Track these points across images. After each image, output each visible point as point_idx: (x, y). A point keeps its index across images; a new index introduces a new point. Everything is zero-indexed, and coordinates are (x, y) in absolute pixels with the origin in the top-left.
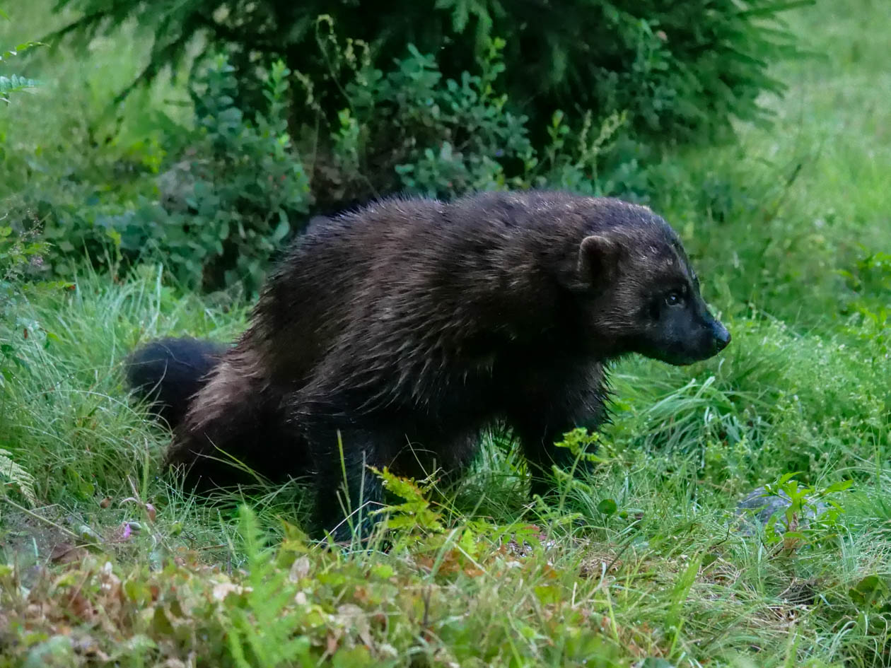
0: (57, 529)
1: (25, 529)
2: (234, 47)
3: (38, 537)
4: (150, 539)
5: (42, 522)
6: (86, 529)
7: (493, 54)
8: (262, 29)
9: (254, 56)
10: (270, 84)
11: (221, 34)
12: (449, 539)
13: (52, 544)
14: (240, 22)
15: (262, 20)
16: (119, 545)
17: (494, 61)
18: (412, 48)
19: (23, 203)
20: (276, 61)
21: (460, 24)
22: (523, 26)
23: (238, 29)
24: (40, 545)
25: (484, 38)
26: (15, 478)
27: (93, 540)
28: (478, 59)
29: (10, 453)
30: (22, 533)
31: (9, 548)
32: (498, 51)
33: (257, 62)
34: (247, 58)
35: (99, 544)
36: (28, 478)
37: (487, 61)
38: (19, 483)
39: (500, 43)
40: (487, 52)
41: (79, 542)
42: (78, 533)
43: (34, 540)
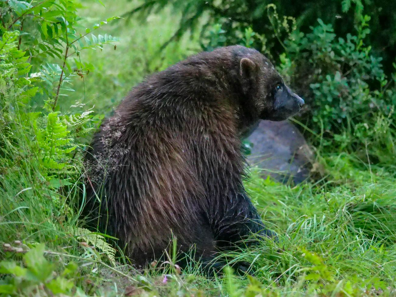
0: (127, 278)
1: (110, 278)
2: (224, 20)
3: (117, 282)
4: (177, 284)
5: (119, 274)
6: (143, 278)
7: (364, 24)
8: (239, 10)
9: (235, 25)
10: (244, 40)
11: (218, 13)
12: (338, 285)
13: (124, 286)
14: (228, 6)
15: (239, 6)
16: (160, 287)
17: (364, 28)
18: (320, 21)
19: (110, 103)
20: (247, 27)
21: (346, 8)
22: (380, 9)
23: (226, 11)
24: (119, 287)
25: (359, 15)
26: (105, 250)
27: (147, 284)
28: (356, 27)
29: (103, 237)
30: (109, 280)
31: (102, 288)
32: (366, 22)
33: (237, 28)
34: (231, 26)
35: (150, 286)
36: (112, 251)
37: (360, 29)
38: (108, 253)
39: (367, 18)
40: (360, 23)
41: (139, 285)
42: (138, 280)
43: (115, 284)
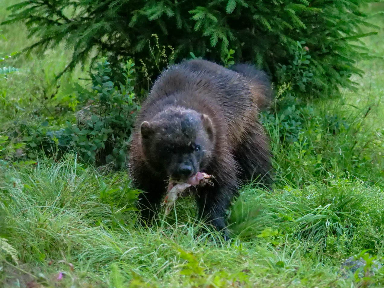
0: (28, 275)
1: (14, 275)
2: (110, 54)
3: (19, 279)
4: (71, 280)
5: (21, 271)
6: (41, 275)
7: (229, 57)
8: (123, 45)
9: (119, 58)
10: (126, 70)
11: (105, 48)
12: (208, 279)
13: (26, 282)
14: (113, 42)
15: (123, 41)
16: (57, 282)
17: (229, 60)
18: (192, 54)
19: (13, 125)
20: (128, 59)
21: (214, 43)
22: (243, 44)
23: (112, 45)
24: (21, 282)
25: (225, 49)
26: (9, 252)
27: (45, 280)
28: (222, 59)
29: (7, 240)
30: (13, 277)
31: (6, 284)
32: (231, 55)
33: (121, 60)
34: (117, 59)
35: (48, 282)
36: (15, 252)
37: (226, 61)
38: (11, 254)
39: (232, 52)
40: (226, 56)
41: (38, 281)
42: (38, 276)
43: (18, 280)
